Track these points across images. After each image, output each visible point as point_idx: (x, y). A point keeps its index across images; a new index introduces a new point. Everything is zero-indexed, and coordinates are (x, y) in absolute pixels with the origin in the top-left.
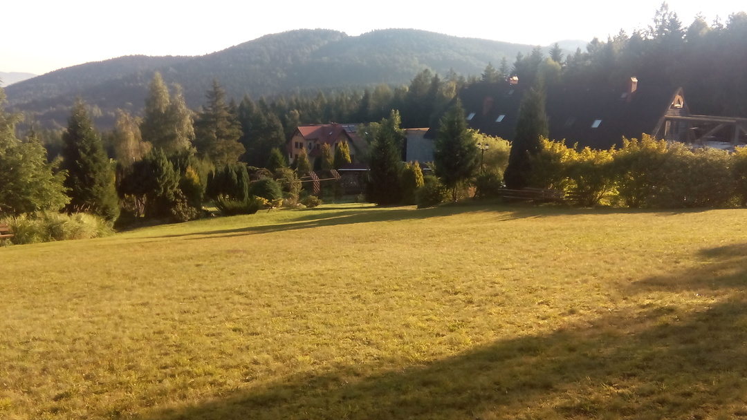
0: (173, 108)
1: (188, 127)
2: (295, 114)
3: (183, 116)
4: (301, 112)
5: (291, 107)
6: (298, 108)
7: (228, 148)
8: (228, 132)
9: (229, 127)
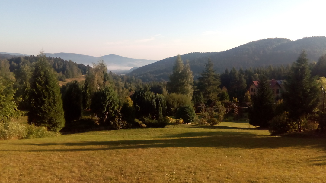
0: (184, 71)
1: (191, 79)
2: (256, 76)
3: (189, 74)
4: (259, 74)
5: (255, 72)
6: (258, 73)
7: (213, 90)
8: (213, 82)
9: (214, 80)
